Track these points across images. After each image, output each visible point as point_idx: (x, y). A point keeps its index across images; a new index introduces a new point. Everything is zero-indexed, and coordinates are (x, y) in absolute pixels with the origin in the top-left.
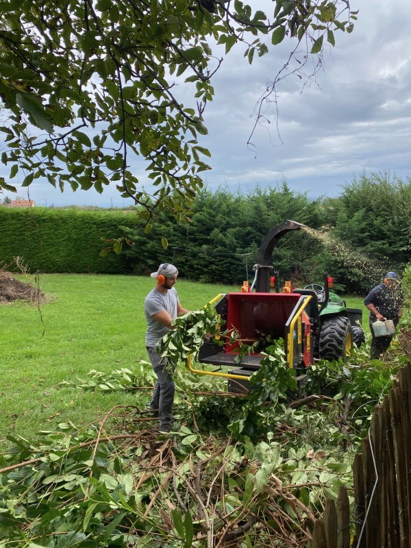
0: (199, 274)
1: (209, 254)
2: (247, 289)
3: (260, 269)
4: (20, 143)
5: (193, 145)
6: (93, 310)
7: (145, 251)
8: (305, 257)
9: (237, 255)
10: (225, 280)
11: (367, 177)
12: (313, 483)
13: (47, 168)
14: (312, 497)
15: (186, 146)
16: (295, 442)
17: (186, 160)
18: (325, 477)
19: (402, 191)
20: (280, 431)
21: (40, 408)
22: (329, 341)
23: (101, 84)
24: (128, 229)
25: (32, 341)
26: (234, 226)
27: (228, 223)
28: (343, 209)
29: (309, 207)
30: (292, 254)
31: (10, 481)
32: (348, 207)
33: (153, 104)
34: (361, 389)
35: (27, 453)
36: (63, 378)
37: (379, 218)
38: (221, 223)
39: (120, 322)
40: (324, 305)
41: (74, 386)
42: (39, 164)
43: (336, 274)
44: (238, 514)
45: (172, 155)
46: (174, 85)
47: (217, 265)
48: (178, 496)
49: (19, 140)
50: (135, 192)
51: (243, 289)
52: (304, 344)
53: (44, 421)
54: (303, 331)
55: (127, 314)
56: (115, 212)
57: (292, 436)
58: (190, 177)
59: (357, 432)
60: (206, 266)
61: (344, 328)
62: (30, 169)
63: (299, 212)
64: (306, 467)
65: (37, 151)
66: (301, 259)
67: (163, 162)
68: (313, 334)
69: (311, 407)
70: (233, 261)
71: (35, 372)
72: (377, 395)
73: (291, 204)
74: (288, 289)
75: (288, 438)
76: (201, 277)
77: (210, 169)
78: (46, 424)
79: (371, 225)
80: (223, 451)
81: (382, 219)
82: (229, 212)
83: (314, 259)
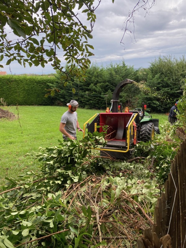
0: (85, 105)
1: (89, 96)
2: (108, 111)
3: (114, 102)
4: (4, 44)
5: (85, 44)
6: (37, 122)
7: (59, 95)
8: (133, 96)
9: (102, 96)
10: (97, 107)
11: (161, 58)
12: (139, 193)
13: (17, 56)
14: (139, 199)
15: (82, 44)
16: (130, 177)
17: (82, 51)
18: (145, 191)
19: (177, 65)
20: (124, 173)
21: (18, 165)
22: (144, 133)
23: (41, 14)
24: (51, 84)
25: (11, 136)
26: (100, 83)
27: (97, 81)
28: (150, 73)
29: (134, 73)
30: (127, 95)
31: (8, 196)
32: (152, 72)
33: (67, 24)
34: (159, 154)
35: (14, 185)
36: (27, 152)
37: (166, 77)
38: (94, 81)
39: (50, 127)
40: (142, 117)
41: (32, 155)
42: (14, 54)
43: (146, 103)
44: (109, 207)
45: (75, 49)
46: (78, 14)
47: (93, 101)
48: (82, 200)
49: (3, 43)
50: (60, 67)
51: (107, 111)
52: (134, 135)
53: (20, 171)
54: (133, 129)
55: (53, 123)
56: (44, 76)
57: (129, 174)
58: (84, 59)
59: (157, 172)
60: (88, 101)
61: (151, 128)
62: (9, 56)
63: (130, 75)
64: (136, 187)
65: (12, 47)
66: (131, 97)
67: (71, 52)
68: (137, 130)
69: (137, 162)
70: (100, 99)
71: (14, 150)
72: (166, 156)
73: (126, 71)
74: (127, 111)
75: (127, 175)
77: (94, 55)
78: (21, 172)
79: (163, 81)
80: (100, 182)
81: (168, 78)
82: (98, 76)
83: (137, 97)
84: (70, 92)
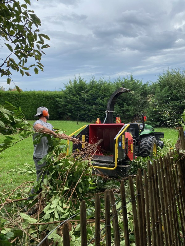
1: (96, 110)
7: (67, 109)
8: (141, 110)
11: (170, 71)
22: (144, 148)
24: (59, 99)
26: (107, 97)
27: (104, 95)
28: (158, 87)
29: (142, 86)
30: (135, 109)
32: (161, 86)
37: (175, 90)
38: (101, 95)
40: (142, 130)
41: (16, 172)
43: (155, 117)
47: (99, 115)
51: (97, 122)
52: (127, 149)
54: (127, 142)
60: (95, 115)
61: (152, 141)
68: (134, 144)
73: (134, 85)
74: (119, 121)
76: (93, 120)
79: (172, 94)
81: (177, 91)
82: (105, 90)
83: (145, 110)
84: (77, 106)
